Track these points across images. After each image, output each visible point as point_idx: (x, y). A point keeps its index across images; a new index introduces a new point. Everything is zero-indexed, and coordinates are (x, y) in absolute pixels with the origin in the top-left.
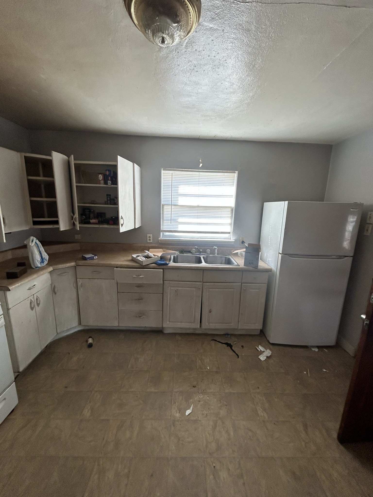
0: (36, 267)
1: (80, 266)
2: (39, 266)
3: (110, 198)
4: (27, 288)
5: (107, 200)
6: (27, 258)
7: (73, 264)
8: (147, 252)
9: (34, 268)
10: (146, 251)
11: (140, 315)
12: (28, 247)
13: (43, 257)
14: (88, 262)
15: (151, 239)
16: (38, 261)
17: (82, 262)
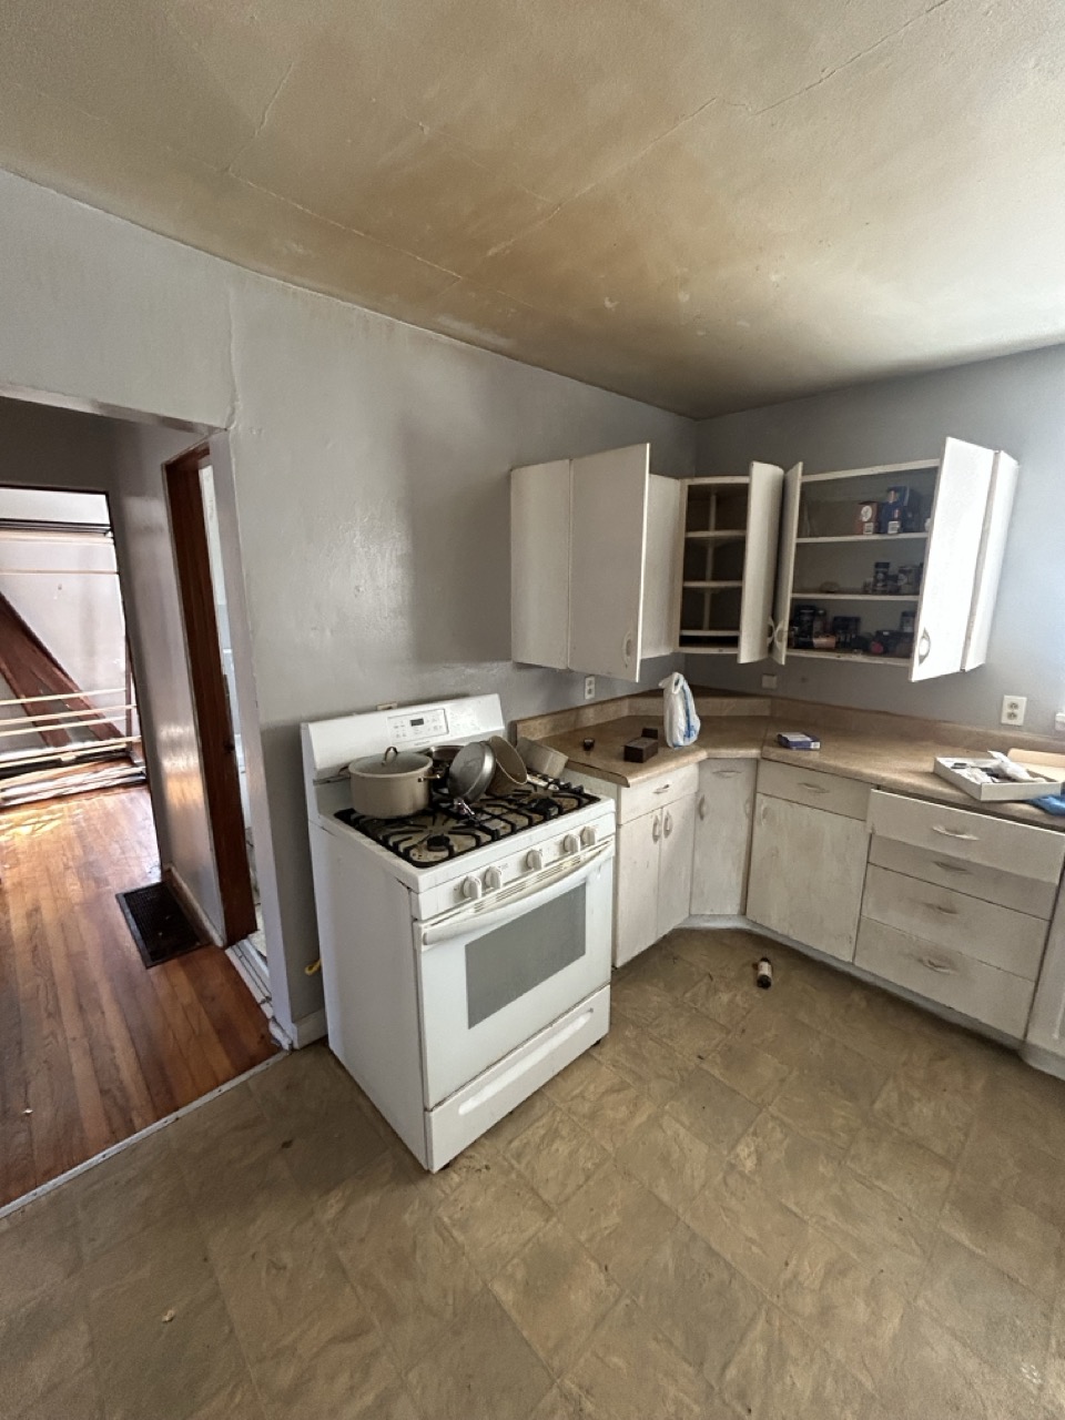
0: (675, 746)
1: (770, 760)
2: (681, 742)
3: (885, 573)
4: (655, 788)
5: (877, 581)
6: (660, 720)
7: (754, 752)
8: (998, 759)
9: (670, 745)
10: (995, 754)
11: (935, 962)
12: (666, 695)
13: (692, 723)
14: (793, 753)
15: (1021, 712)
16: (680, 730)
17: (776, 753)
